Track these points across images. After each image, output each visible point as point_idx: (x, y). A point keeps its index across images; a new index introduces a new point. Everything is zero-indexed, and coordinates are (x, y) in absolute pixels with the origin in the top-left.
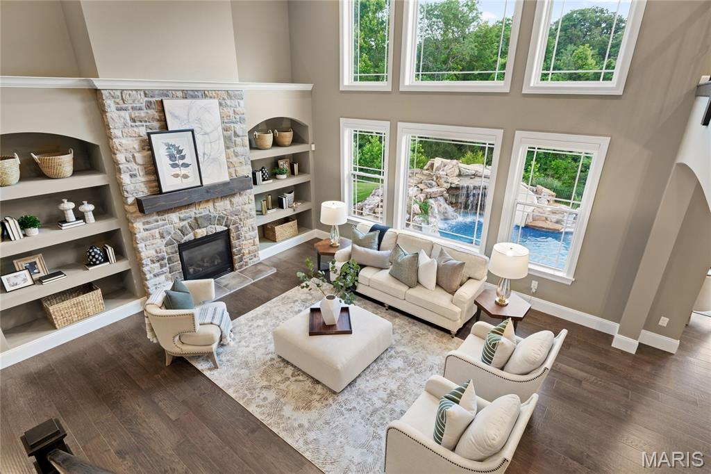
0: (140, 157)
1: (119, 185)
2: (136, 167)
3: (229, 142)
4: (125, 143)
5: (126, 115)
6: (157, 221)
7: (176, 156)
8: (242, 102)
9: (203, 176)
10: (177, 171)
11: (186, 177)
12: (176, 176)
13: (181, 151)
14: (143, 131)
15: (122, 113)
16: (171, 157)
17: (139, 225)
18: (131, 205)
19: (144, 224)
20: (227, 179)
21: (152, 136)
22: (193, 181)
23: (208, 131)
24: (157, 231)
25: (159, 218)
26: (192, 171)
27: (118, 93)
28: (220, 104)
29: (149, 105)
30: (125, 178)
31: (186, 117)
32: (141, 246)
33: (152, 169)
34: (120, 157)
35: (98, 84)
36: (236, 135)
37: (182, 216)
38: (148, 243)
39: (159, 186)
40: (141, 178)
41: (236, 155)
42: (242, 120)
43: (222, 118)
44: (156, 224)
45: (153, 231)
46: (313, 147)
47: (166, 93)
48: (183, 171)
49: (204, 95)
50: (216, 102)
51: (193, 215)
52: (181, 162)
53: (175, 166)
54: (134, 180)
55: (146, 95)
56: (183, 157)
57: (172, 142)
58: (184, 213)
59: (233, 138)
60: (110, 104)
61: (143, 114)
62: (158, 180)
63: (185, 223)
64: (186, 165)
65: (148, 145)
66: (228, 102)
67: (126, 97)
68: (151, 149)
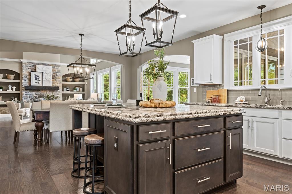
0: (28, 77)
1: (22, 82)
2: (27, 79)
3: (53, 77)
4: (25, 73)
5: (27, 68)
6: (29, 93)
7: (37, 77)
8: (60, 68)
9: (44, 84)
10: (36, 81)
11: (39, 83)
12: (36, 82)
13: (39, 77)
14: (30, 71)
15: (26, 67)
16: (36, 78)
17: (24, 93)
18: (23, 87)
19: (25, 93)
20: (51, 86)
21: (32, 72)
22: (40, 84)
23: (48, 73)
24: (28, 95)
25: (30, 92)
26: (41, 82)
27: (26, 63)
28: (53, 68)
29: (33, 66)
30: (23, 81)
31: (42, 69)
32: (23, 98)
33: (30, 80)
34: (23, 76)
35: (22, 60)
36: (57, 75)
37: (36, 93)
38: (25, 98)
39: (31, 84)
40: (27, 81)
41: (56, 81)
42: (59, 72)
43: (53, 70)
44: (28, 94)
45: (27, 95)
46: (86, 83)
47: (38, 64)
48: (38, 81)
49: (48, 65)
50: (51, 67)
51: (40, 94)
52: (38, 79)
53: (36, 80)
54: (25, 82)
55: (33, 64)
56: (39, 78)
57: (36, 74)
58: (37, 93)
59: (56, 76)
60: (24, 65)
61: (31, 67)
62: (31, 83)
63: (37, 95)
64: (39, 80)
65: (30, 74)
66: (55, 67)
67: (28, 64)
68: (31, 76)
